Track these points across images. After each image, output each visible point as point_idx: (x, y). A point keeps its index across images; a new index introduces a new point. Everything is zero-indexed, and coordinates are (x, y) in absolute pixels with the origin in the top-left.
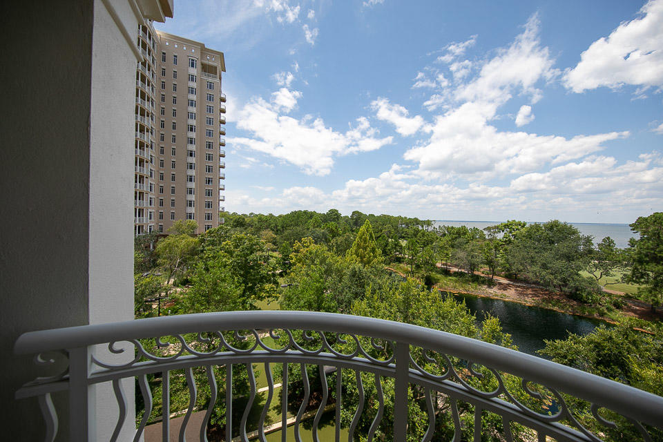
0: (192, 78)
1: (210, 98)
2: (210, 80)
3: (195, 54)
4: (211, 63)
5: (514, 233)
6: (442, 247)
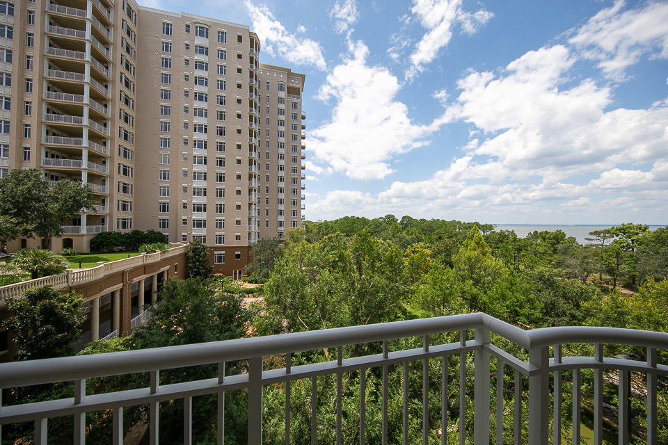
0: (281, 101)
1: (295, 117)
2: (295, 101)
3: (283, 78)
4: (295, 85)
5: (633, 238)
6: (543, 253)
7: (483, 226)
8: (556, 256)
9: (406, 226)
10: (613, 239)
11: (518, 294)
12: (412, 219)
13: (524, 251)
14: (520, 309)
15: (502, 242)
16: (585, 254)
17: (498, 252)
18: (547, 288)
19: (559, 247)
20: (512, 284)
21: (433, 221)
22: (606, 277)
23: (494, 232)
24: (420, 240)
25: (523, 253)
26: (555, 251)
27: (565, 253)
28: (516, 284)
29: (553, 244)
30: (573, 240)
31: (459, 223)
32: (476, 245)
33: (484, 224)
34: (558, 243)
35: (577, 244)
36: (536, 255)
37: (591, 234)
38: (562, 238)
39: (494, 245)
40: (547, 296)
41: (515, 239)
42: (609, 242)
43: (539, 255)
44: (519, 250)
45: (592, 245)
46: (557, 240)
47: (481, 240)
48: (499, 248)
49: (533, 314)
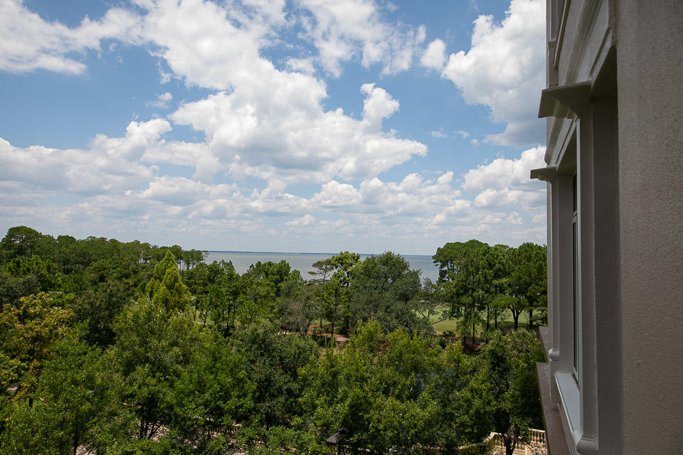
5: (349, 270)
6: (265, 297)
7: (187, 253)
8: (278, 299)
9: (20, 251)
10: (333, 272)
11: (223, 375)
12: (37, 234)
13: (242, 295)
14: (225, 403)
15: (212, 281)
16: (307, 294)
17: (206, 299)
18: (262, 355)
19: (283, 285)
20: (215, 360)
21: (93, 242)
22: (326, 323)
23: (201, 265)
24: (47, 286)
25: (240, 299)
26: (278, 293)
27: (288, 295)
28: (221, 358)
29: (277, 282)
30: (297, 273)
31: (146, 246)
32: (167, 291)
33: (189, 249)
34: (281, 280)
35: (302, 279)
36: (256, 300)
37: (314, 265)
38: (287, 273)
39: (200, 288)
40: (262, 369)
41: (231, 277)
42: (329, 276)
43: (259, 301)
44: (235, 294)
45: (315, 281)
46: (281, 275)
47: (176, 280)
48: (207, 292)
49: (241, 406)
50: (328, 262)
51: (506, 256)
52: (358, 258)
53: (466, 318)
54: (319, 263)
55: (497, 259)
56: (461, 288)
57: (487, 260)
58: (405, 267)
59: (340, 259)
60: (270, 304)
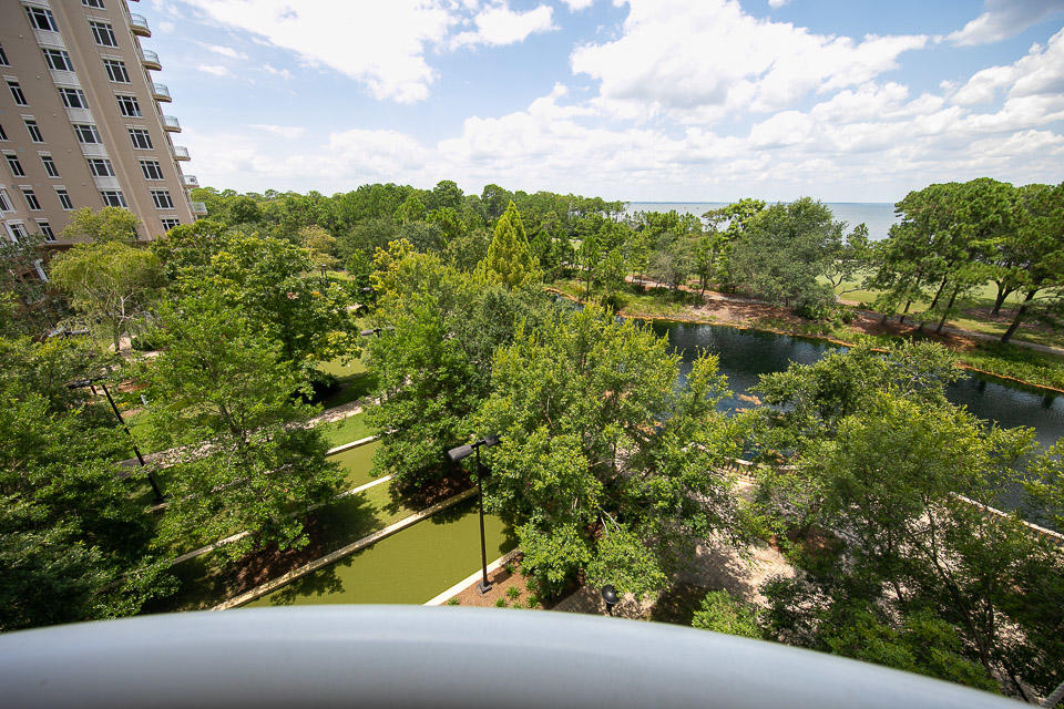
5: (744, 221)
6: (636, 249)
16: (680, 248)
37: (704, 216)
50: (722, 212)
51: (1021, 201)
52: (762, 207)
53: (899, 290)
54: (709, 213)
55: (995, 206)
56: (903, 250)
57: (972, 208)
58: (826, 218)
59: (737, 208)
60: (642, 256)
